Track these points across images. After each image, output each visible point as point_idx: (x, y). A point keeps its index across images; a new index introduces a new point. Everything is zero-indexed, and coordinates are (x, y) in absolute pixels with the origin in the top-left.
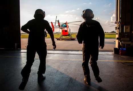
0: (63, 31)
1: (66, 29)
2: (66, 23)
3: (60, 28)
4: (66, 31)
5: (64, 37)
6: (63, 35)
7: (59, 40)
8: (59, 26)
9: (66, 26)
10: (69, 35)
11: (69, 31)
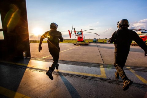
0: (78, 38)
1: (81, 36)
2: (81, 32)
3: (76, 35)
4: (81, 38)
5: (79, 43)
6: (79, 41)
7: (76, 45)
8: (75, 33)
9: (81, 34)
10: (83, 41)
11: (83, 38)
